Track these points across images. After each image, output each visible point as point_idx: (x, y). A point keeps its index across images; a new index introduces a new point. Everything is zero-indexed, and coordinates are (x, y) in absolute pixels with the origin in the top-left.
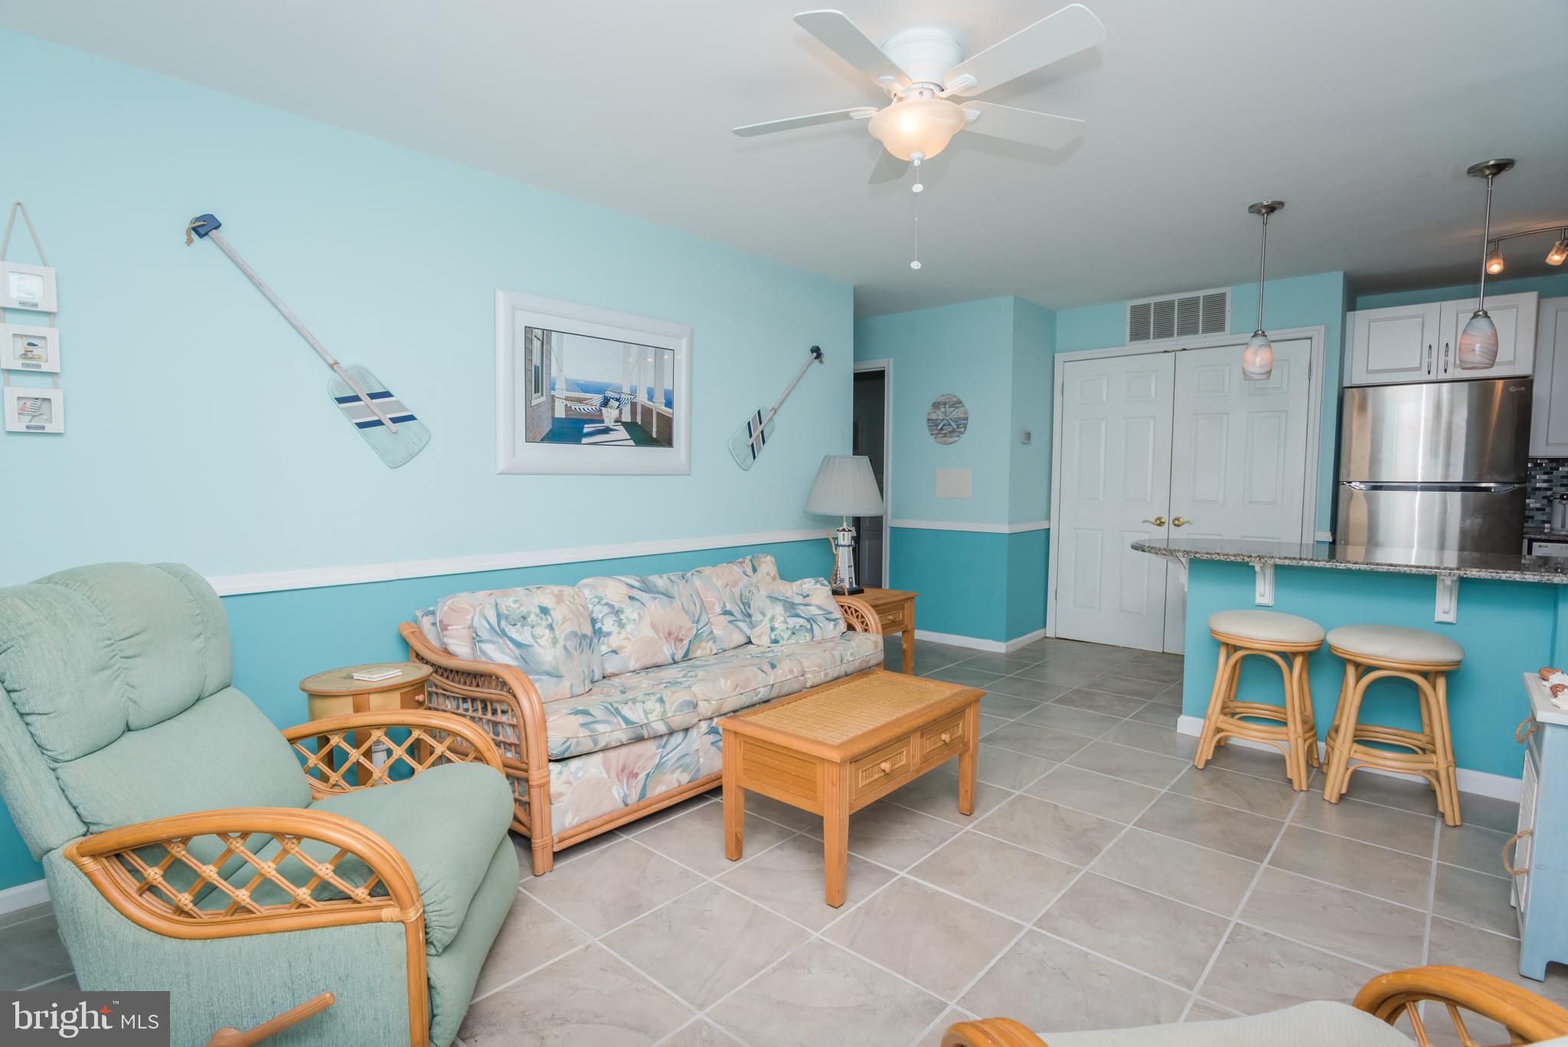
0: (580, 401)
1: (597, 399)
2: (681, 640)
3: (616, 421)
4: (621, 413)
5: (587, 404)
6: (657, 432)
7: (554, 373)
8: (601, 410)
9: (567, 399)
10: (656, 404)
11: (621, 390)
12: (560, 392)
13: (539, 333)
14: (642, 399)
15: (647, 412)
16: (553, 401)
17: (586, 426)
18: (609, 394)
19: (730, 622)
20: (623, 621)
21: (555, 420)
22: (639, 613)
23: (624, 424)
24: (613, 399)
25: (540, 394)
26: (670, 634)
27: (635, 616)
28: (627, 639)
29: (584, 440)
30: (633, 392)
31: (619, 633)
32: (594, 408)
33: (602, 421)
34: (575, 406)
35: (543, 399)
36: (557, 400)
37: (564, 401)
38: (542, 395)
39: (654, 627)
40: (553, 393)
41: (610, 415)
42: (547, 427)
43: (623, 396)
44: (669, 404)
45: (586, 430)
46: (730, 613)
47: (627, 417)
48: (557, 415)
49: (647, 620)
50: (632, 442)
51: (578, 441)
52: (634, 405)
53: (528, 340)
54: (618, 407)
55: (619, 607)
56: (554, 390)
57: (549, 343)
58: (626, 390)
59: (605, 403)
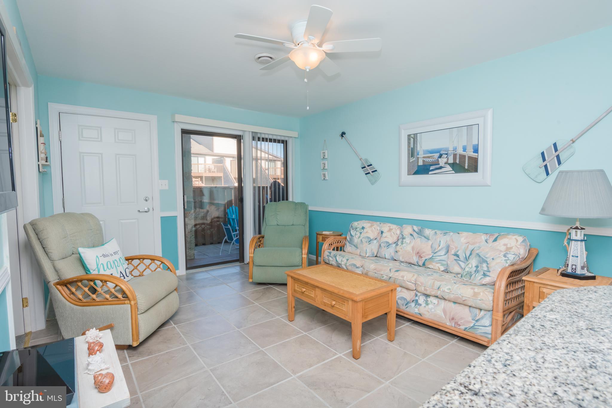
0: (429, 157)
1: (437, 155)
2: (422, 257)
3: (445, 163)
4: (448, 160)
5: (432, 158)
6: (468, 166)
7: (419, 149)
8: (438, 160)
9: (424, 157)
10: (468, 153)
11: (448, 149)
12: (421, 155)
13: (413, 136)
14: (460, 151)
15: (462, 157)
16: (418, 159)
17: (431, 167)
18: (442, 152)
19: (455, 260)
20: (404, 242)
21: (419, 166)
22: (410, 242)
23: (449, 164)
24: (444, 154)
25: (413, 157)
26: (418, 253)
27: (408, 242)
28: (401, 249)
29: (430, 173)
30: (455, 149)
31: (400, 246)
32: (435, 159)
33: (439, 164)
34: (426, 160)
35: (414, 159)
36: (419, 159)
37: (422, 159)
38: (414, 158)
39: (413, 248)
40: (418, 156)
41: (442, 161)
42: (416, 169)
43: (449, 152)
44: (476, 151)
45: (431, 169)
46: (458, 256)
47: (451, 161)
48: (419, 164)
49: (412, 245)
50: (453, 172)
51: (427, 173)
52: (455, 156)
53: (409, 139)
54: (447, 157)
55: (405, 237)
56: (418, 155)
57: (417, 138)
58: (451, 149)
59: (440, 156)
